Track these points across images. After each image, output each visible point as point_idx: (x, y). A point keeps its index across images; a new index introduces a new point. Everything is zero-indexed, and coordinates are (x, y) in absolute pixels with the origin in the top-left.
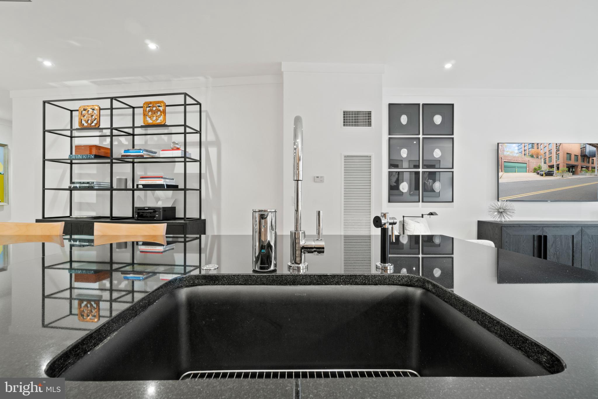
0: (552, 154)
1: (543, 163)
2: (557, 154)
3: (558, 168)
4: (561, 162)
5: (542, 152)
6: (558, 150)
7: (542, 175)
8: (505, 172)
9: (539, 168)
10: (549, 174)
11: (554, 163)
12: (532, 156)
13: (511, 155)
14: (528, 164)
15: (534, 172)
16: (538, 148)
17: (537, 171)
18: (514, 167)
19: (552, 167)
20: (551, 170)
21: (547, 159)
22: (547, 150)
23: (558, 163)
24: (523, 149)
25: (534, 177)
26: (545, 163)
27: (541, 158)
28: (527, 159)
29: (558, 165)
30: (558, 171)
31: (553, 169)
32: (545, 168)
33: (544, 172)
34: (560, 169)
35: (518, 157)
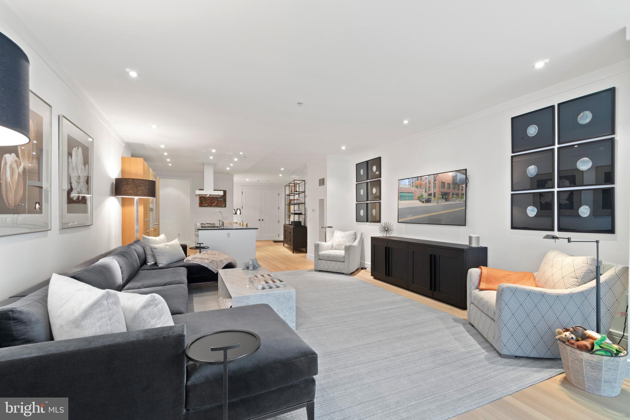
0: (430, 184)
1: (424, 192)
2: (435, 184)
3: (435, 196)
4: (437, 190)
5: (424, 183)
6: (435, 180)
7: (423, 202)
8: (400, 200)
9: (421, 196)
10: (428, 201)
11: (432, 191)
12: (417, 187)
13: (404, 187)
14: (414, 193)
15: (418, 200)
16: (421, 180)
17: (420, 199)
18: (406, 196)
19: (430, 195)
20: (430, 197)
21: (427, 189)
22: (427, 181)
23: (434, 191)
24: (411, 182)
25: (417, 203)
26: (426, 192)
27: (423, 188)
28: (414, 189)
29: (435, 193)
30: (434, 199)
31: (431, 196)
32: (425, 196)
33: (425, 200)
34: (436, 196)
35: (408, 188)
